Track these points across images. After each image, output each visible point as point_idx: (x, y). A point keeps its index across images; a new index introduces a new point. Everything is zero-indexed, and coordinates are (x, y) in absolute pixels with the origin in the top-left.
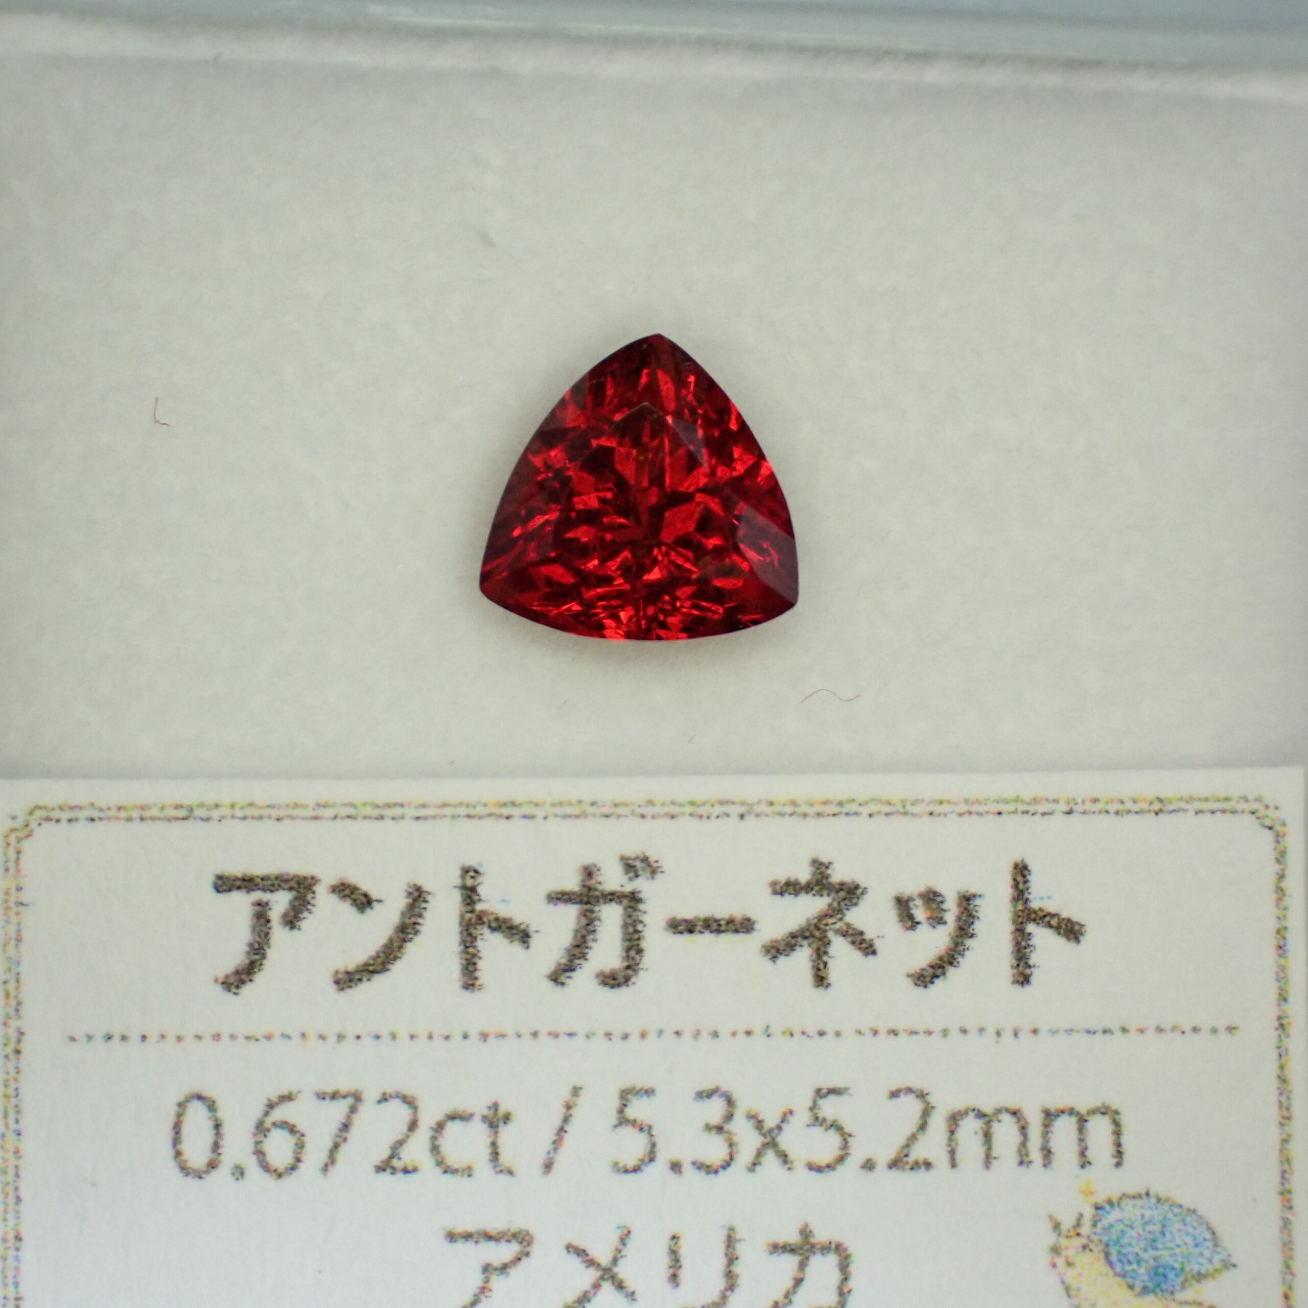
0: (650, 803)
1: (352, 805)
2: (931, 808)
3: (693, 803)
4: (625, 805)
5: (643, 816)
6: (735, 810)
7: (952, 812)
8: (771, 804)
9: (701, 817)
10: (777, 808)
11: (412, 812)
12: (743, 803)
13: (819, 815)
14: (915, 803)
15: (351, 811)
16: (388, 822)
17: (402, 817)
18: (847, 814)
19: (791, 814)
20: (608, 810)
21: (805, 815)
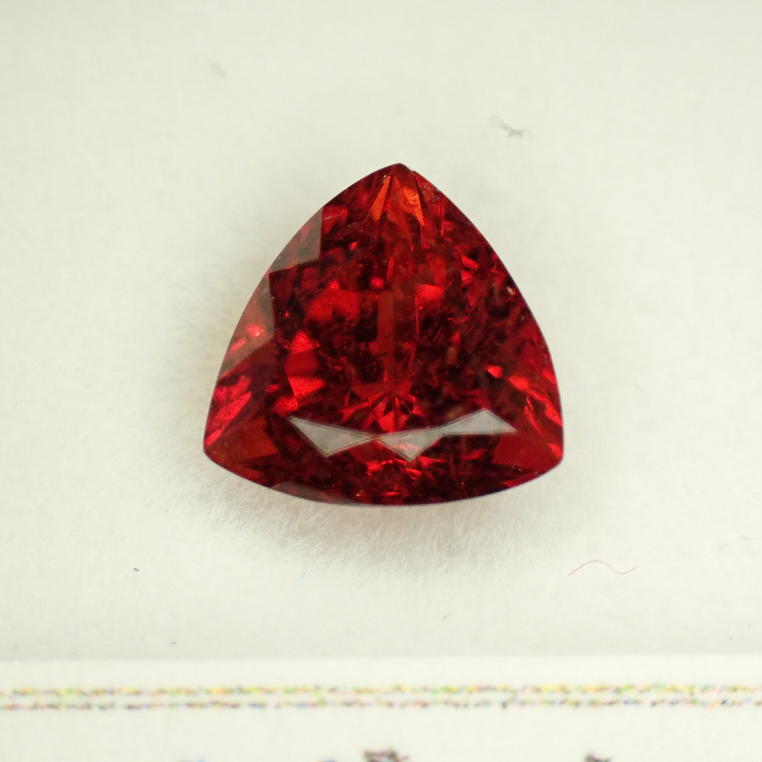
0: (398, 689)
1: (55, 692)
2: (725, 696)
3: (448, 690)
4: (369, 691)
5: (390, 705)
6: (497, 697)
7: (748, 701)
8: (538, 690)
9: (456, 705)
10: (545, 696)
11: (122, 700)
12: (505, 690)
13: (594, 703)
14: (705, 689)
15: (53, 700)
16: (96, 712)
17: (112, 706)
18: (626, 702)
19: (563, 702)
20: (350, 698)
21: (577, 704)
